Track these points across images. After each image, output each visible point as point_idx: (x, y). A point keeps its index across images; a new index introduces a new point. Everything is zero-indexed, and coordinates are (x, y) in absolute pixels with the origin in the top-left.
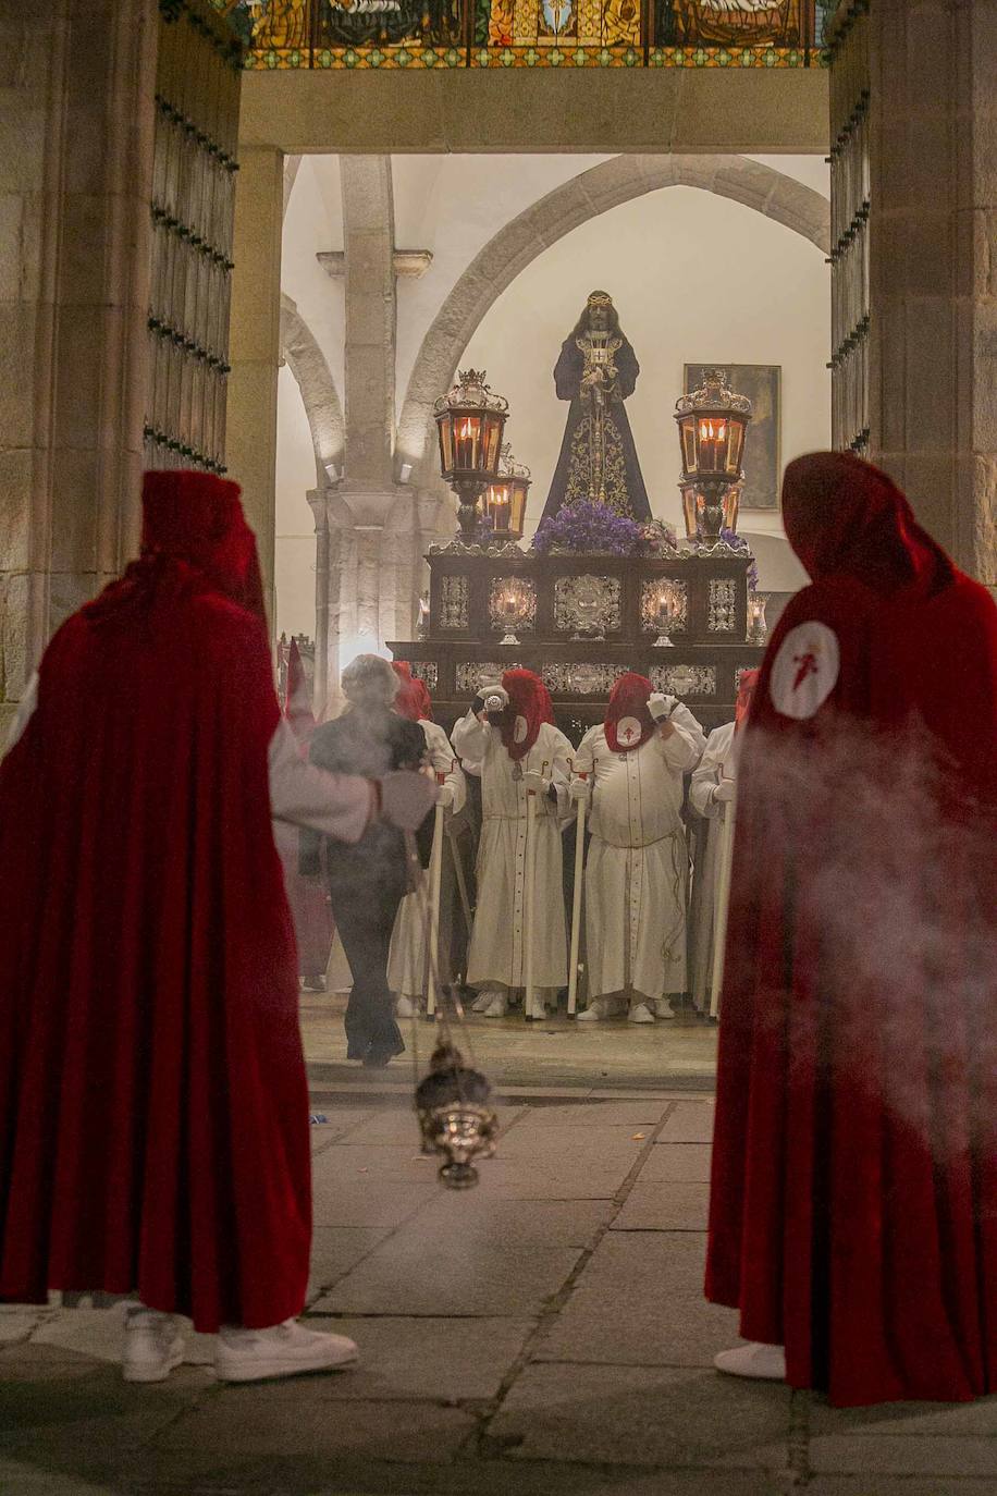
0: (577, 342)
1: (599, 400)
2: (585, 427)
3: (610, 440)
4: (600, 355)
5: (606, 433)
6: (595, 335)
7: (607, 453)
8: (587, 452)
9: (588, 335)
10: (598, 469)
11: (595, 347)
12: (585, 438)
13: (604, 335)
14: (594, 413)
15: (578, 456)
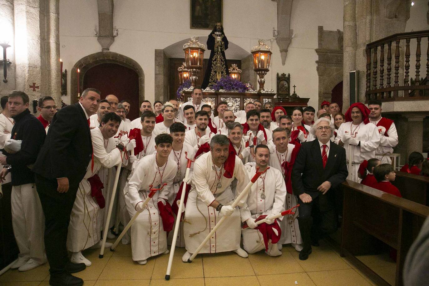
0: (213, 35)
1: (219, 50)
2: (215, 57)
3: (222, 61)
4: (219, 39)
5: (221, 58)
6: (217, 33)
7: (221, 64)
8: (216, 64)
9: (215, 33)
10: (219, 68)
11: (218, 36)
12: (215, 60)
13: (220, 33)
14: (218, 54)
15: (214, 64)
